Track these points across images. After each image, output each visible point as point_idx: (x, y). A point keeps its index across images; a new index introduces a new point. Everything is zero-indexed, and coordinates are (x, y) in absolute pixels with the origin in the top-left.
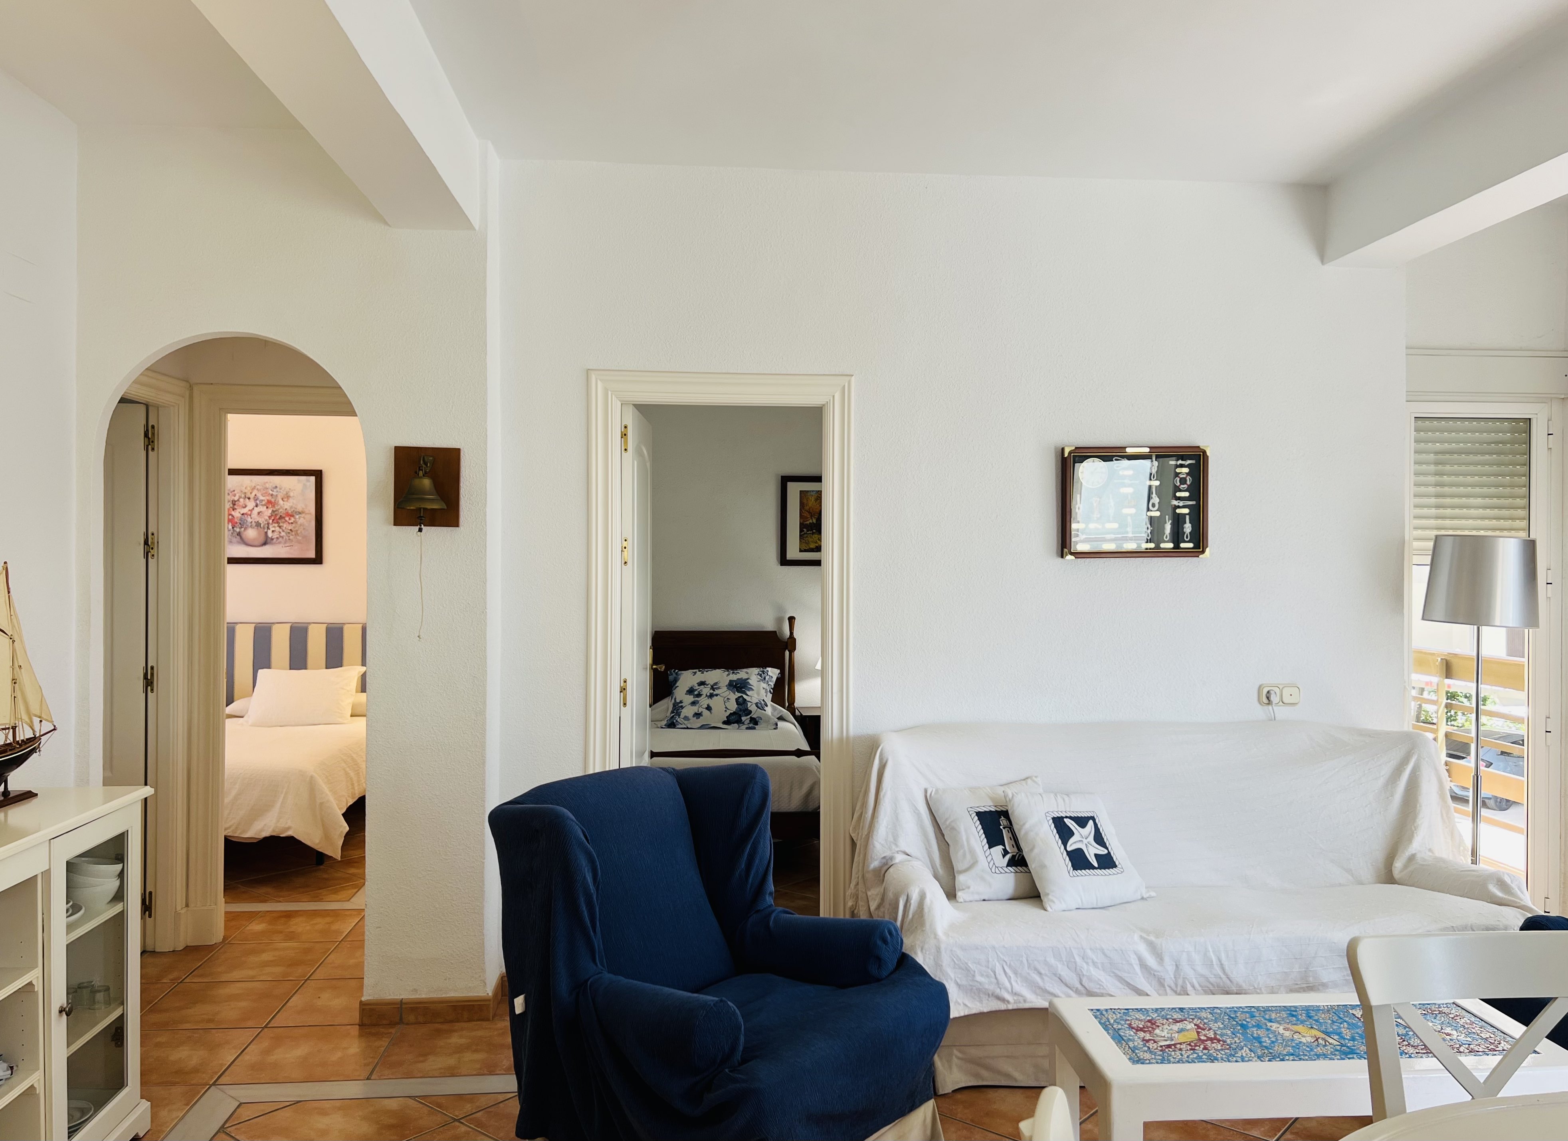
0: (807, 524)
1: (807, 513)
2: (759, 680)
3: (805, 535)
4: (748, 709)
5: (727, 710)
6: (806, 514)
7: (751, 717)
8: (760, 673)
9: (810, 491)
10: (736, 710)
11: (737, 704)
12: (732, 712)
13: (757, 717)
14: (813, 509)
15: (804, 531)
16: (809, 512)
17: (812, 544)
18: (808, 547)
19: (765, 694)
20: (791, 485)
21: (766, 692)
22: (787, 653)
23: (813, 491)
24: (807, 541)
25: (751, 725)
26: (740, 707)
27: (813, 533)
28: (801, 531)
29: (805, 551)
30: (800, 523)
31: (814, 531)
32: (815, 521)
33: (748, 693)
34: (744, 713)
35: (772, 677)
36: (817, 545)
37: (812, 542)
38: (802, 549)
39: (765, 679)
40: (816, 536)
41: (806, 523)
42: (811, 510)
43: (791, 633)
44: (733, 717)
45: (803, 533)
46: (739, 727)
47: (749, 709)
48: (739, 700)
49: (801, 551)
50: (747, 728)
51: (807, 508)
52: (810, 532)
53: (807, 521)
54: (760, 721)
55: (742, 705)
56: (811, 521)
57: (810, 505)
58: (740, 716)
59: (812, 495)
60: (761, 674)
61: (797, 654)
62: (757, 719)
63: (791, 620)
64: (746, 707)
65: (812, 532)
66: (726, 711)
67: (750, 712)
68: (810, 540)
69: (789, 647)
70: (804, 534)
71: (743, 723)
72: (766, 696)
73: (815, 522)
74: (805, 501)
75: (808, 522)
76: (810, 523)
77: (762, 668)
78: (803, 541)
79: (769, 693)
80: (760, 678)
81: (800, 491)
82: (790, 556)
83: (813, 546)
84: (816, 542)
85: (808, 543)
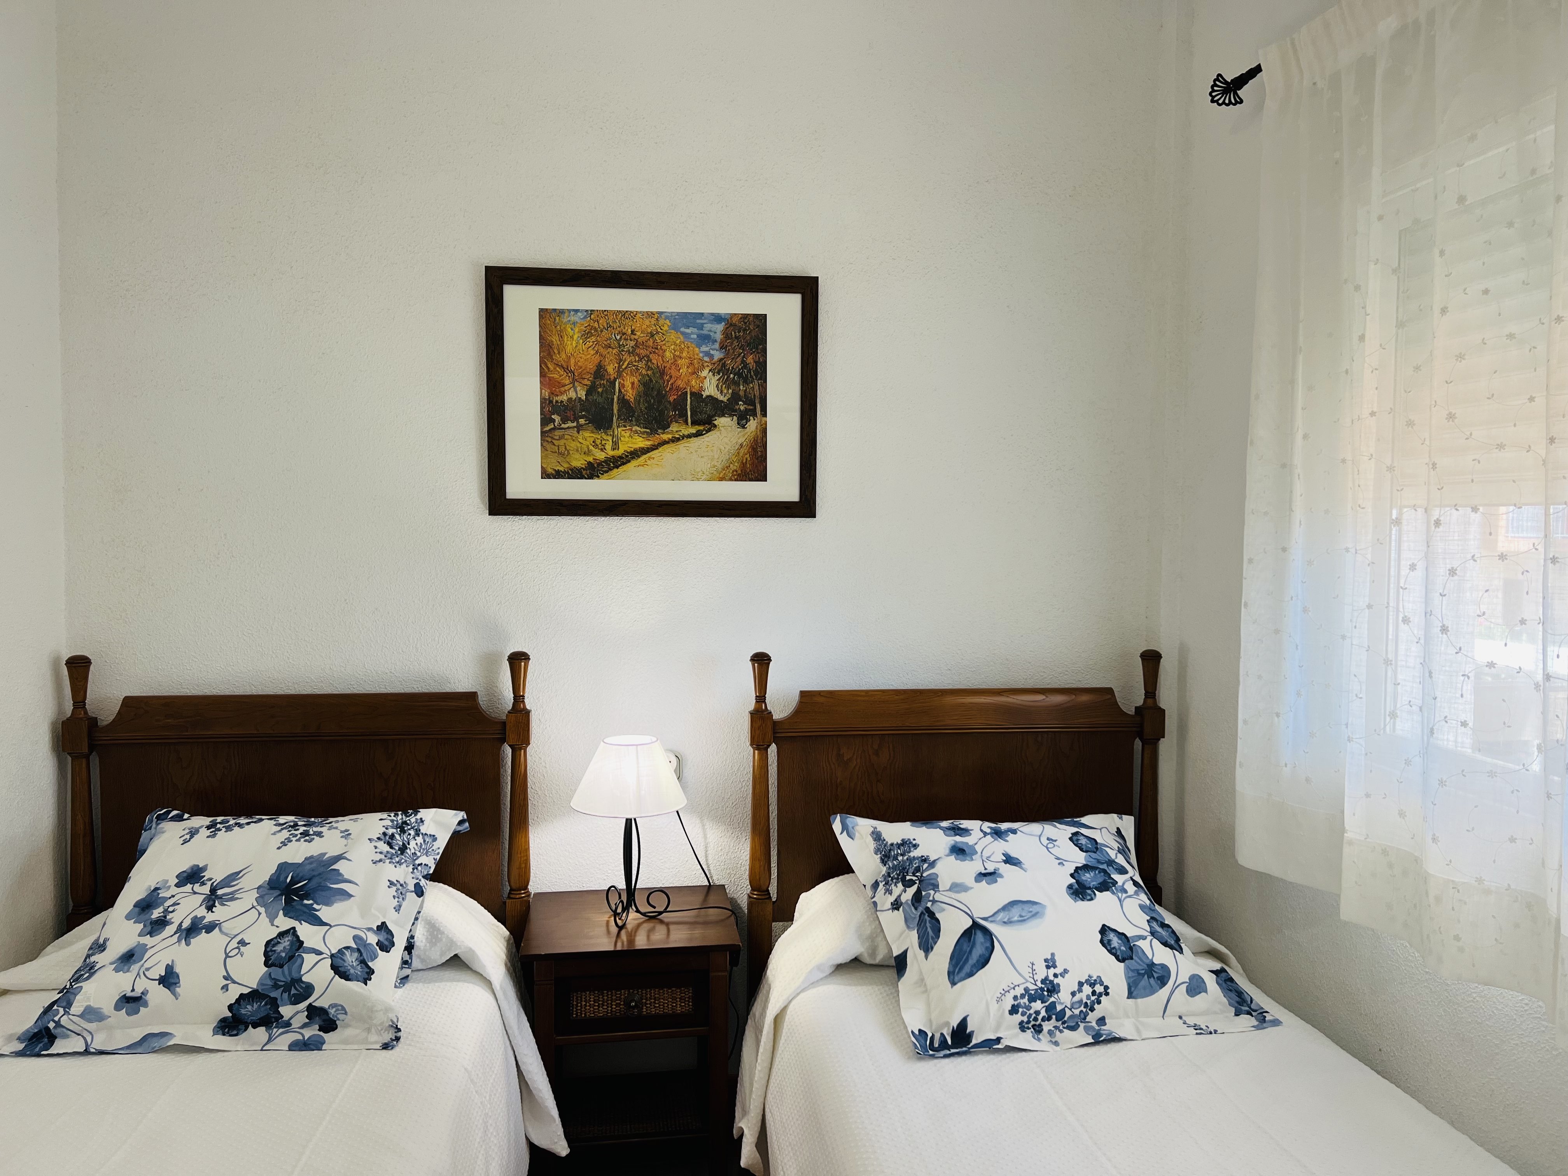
0: (562, 402)
1: (562, 372)
2: (379, 857)
3: (558, 433)
4: (300, 980)
5: (232, 986)
6: (558, 374)
7: (310, 1008)
8: (391, 831)
9: (569, 311)
10: (260, 983)
11: (266, 964)
12: (246, 991)
13: (333, 1006)
14: (576, 364)
15: (554, 421)
16: (566, 369)
17: (577, 456)
18: (566, 465)
20: (512, 293)
23: (577, 311)
24: (562, 449)
25: (311, 1032)
26: (277, 972)
27: (579, 428)
28: (545, 420)
29: (558, 475)
30: (543, 401)
31: (582, 421)
32: (582, 394)
33: (324, 912)
34: (286, 995)
35: (434, 838)
36: (591, 459)
37: (577, 450)
38: (550, 471)
39: (403, 849)
40: (587, 434)
41: (559, 398)
42: (572, 361)
43: (518, 698)
44: (249, 1007)
45: (551, 426)
46: (270, 1040)
47: (304, 979)
48: (279, 948)
49: (545, 475)
50: (295, 1046)
51: (561, 358)
52: (570, 424)
53: (562, 393)
55: (281, 966)
56: (572, 394)
57: (569, 349)
58: (274, 1004)
59: (574, 323)
60: (392, 836)
62: (332, 1011)
63: (518, 660)
64: (295, 975)
65: (575, 424)
66: (225, 988)
67: (309, 989)
68: (573, 445)
69: (511, 736)
70: (554, 429)
71: (288, 1024)
72: (398, 909)
73: (584, 398)
74: (555, 339)
75: (564, 398)
76: (570, 400)
77: (405, 813)
78: (548, 446)
79: (411, 896)
80: (386, 848)
81: (542, 311)
82: (515, 489)
83: (578, 462)
84: (588, 453)
85: (564, 454)
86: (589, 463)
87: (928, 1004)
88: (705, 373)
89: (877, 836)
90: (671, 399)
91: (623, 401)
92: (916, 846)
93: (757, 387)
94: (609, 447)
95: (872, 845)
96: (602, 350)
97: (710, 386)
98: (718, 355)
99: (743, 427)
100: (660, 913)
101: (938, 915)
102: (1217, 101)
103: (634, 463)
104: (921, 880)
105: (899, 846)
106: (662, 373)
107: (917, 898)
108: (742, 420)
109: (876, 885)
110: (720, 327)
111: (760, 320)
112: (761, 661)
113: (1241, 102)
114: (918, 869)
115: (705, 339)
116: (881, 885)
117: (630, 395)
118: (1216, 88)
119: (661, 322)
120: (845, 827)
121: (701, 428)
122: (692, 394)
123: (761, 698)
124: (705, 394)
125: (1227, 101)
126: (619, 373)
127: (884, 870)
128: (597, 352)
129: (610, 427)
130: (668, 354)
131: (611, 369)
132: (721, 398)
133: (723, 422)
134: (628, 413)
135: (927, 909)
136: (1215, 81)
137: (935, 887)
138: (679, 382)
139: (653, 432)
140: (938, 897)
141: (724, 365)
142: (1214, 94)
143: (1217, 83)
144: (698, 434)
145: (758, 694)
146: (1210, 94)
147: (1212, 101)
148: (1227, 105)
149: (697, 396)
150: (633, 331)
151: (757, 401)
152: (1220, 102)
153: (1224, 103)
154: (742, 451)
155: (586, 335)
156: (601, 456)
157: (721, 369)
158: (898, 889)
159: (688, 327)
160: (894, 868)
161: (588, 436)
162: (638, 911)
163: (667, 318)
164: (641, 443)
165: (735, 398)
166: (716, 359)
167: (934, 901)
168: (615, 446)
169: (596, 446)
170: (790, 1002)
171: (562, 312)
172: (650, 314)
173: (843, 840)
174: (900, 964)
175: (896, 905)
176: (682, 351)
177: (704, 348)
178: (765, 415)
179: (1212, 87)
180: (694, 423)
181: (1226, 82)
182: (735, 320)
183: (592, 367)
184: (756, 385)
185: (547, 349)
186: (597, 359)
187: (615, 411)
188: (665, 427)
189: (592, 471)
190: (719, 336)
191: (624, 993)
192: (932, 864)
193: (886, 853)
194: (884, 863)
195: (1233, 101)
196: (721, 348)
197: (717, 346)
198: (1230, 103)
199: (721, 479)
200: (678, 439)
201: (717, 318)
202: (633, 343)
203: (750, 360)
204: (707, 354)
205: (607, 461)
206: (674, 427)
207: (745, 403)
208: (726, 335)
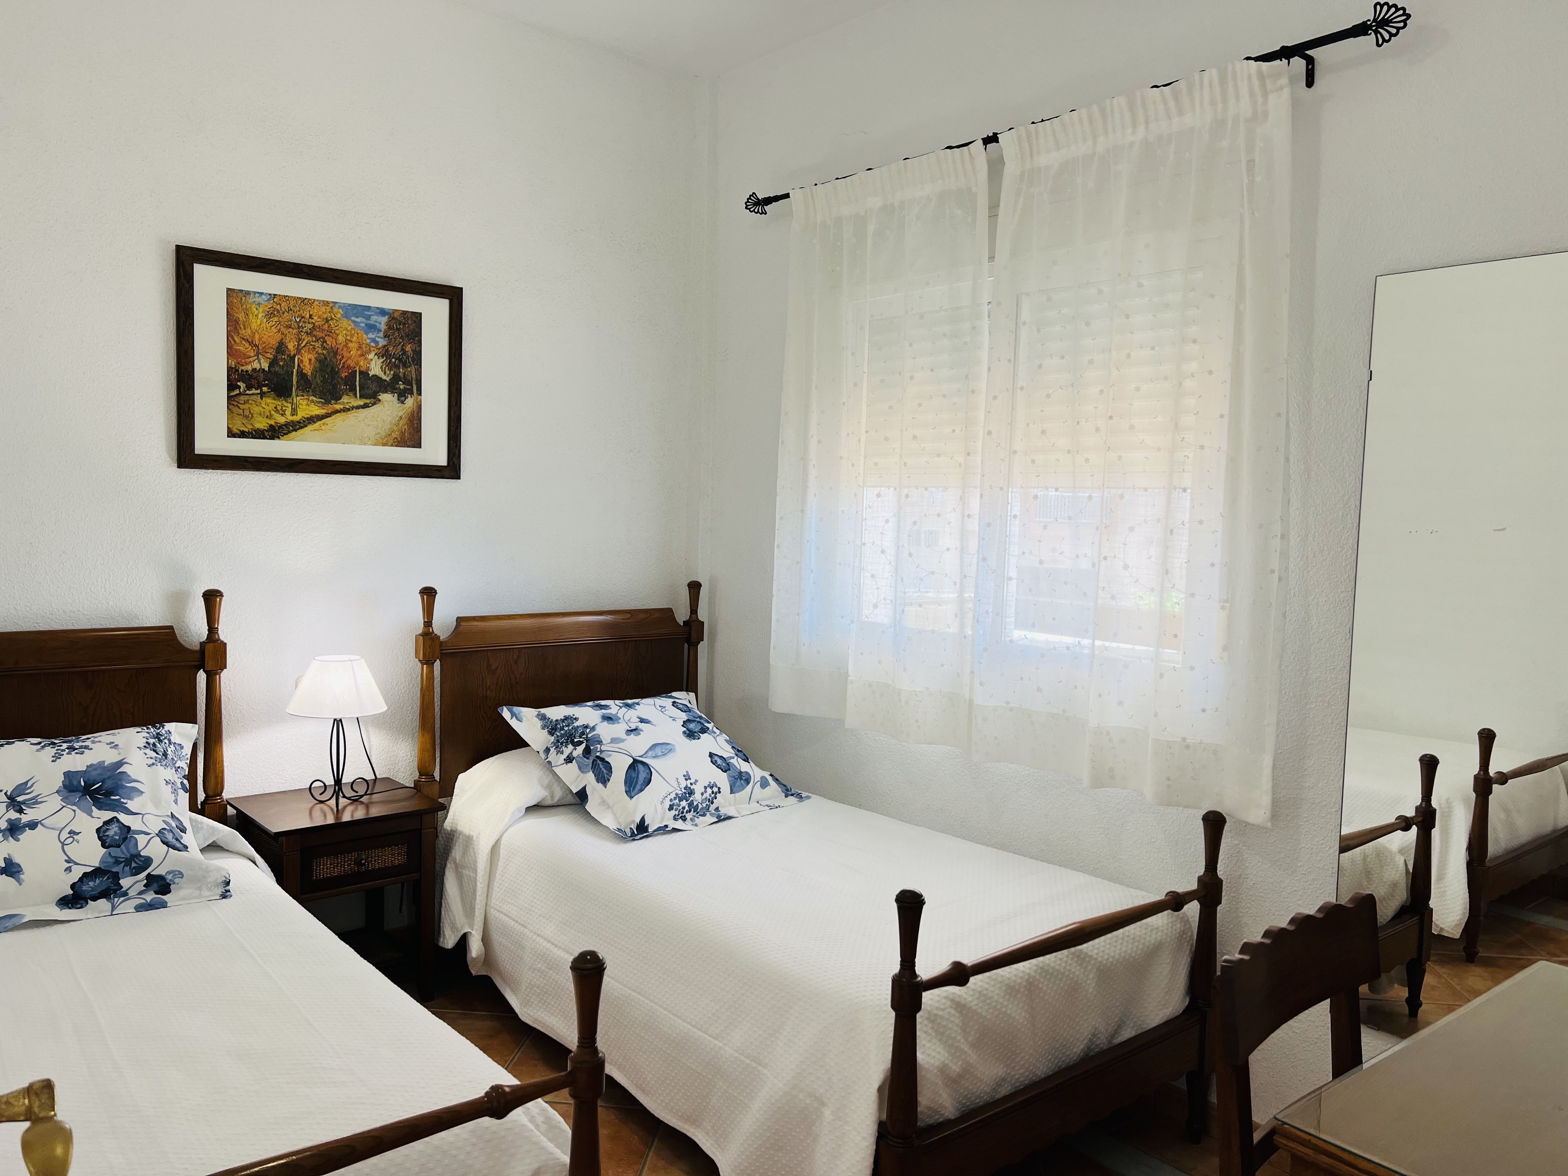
0: (247, 371)
1: (247, 345)
2: (151, 761)
3: (243, 398)
4: (138, 855)
5: (74, 868)
6: (244, 347)
7: (149, 876)
8: (152, 741)
9: (255, 293)
10: (101, 862)
11: (103, 846)
12: (89, 869)
13: (168, 873)
14: (260, 339)
15: (239, 387)
16: (251, 343)
17: (260, 419)
18: (250, 427)
19: (173, 797)
20: (202, 272)
21: (175, 792)
22: (201, 677)
23: (261, 294)
24: (247, 413)
25: (150, 896)
26: (115, 851)
27: (262, 395)
28: (231, 386)
29: (243, 435)
30: (230, 369)
31: (265, 389)
32: (265, 366)
33: (131, 805)
34: (127, 869)
35: (182, 748)
36: (272, 423)
37: (260, 414)
38: (235, 431)
39: (165, 755)
40: (269, 401)
41: (244, 368)
42: (257, 336)
43: (213, 630)
44: (91, 884)
45: (237, 392)
46: (113, 908)
47: (142, 854)
48: (110, 833)
49: (231, 434)
50: (140, 908)
51: (246, 333)
52: (254, 391)
53: (247, 364)
54: (176, 880)
55: (119, 846)
56: (256, 365)
57: (254, 326)
58: (116, 877)
59: (259, 304)
60: (154, 745)
61: (226, 678)
62: (169, 877)
63: (212, 598)
64: (133, 852)
65: (259, 391)
66: (68, 870)
67: (148, 861)
68: (256, 409)
69: (209, 666)
70: (239, 394)
71: (125, 894)
72: (176, 802)
73: (267, 369)
74: (241, 316)
75: (249, 368)
76: (254, 370)
77: (154, 726)
78: (235, 409)
79: (181, 792)
80: (154, 754)
81: (229, 290)
82: (203, 445)
83: (261, 424)
84: (270, 417)
85: (249, 417)
86: (271, 426)
87: (615, 815)
88: (371, 356)
89: (543, 717)
90: (343, 375)
91: (302, 375)
92: (576, 719)
93: (413, 371)
94: (288, 413)
95: (539, 723)
96: (283, 329)
97: (376, 367)
98: (382, 342)
99: (403, 402)
100: (362, 796)
101: (607, 759)
102: (749, 209)
103: (310, 427)
104: (587, 740)
105: (563, 721)
106: (336, 353)
107: (587, 752)
108: (402, 396)
109: (547, 750)
110: (384, 319)
111: (418, 316)
112: (429, 593)
113: (766, 213)
114: (583, 733)
115: (371, 328)
116: (552, 750)
117: (308, 369)
118: (750, 201)
119: (335, 310)
120: (513, 715)
121: (368, 401)
122: (361, 372)
123: (428, 623)
124: (371, 373)
125: (756, 210)
126: (299, 350)
127: (552, 739)
128: (279, 331)
129: (290, 395)
130: (341, 338)
131: (291, 346)
132: (384, 377)
133: (387, 398)
134: (306, 385)
135: (598, 757)
136: (750, 196)
137: (600, 742)
138: (349, 362)
139: (328, 402)
140: (603, 748)
141: (387, 350)
142: (748, 204)
143: (752, 197)
144: (365, 406)
145: (426, 620)
146: (746, 203)
147: (746, 208)
148: (756, 213)
149: (364, 374)
150: (311, 316)
151: (414, 382)
152: (752, 210)
153: (754, 211)
154: (401, 423)
155: (270, 315)
156: (282, 420)
157: (384, 353)
158: (568, 750)
159: (358, 317)
160: (562, 736)
161: (269, 403)
162: (344, 797)
163: (340, 307)
164: (316, 410)
165: (396, 378)
166: (380, 345)
167: (601, 751)
168: (294, 412)
169: (277, 411)
170: (502, 836)
171: (248, 293)
172: (325, 303)
173: (514, 723)
174: (582, 796)
175: (569, 759)
176: (352, 335)
177: (371, 336)
178: (420, 394)
179: (748, 199)
180: (361, 397)
181: (758, 199)
182: (396, 315)
183: (274, 342)
184: (412, 369)
185: (233, 324)
186: (279, 337)
187: (294, 383)
188: (338, 398)
189: (274, 433)
190: (383, 327)
191: (355, 855)
192: (593, 729)
193: (552, 728)
194: (551, 733)
195: (760, 211)
196: (385, 337)
197: (381, 334)
198: (758, 212)
199: (385, 445)
200: (348, 410)
201: (382, 312)
202: (310, 326)
203: (408, 348)
204: (373, 340)
205: (287, 425)
206: (345, 399)
207: (404, 383)
208: (389, 327)
